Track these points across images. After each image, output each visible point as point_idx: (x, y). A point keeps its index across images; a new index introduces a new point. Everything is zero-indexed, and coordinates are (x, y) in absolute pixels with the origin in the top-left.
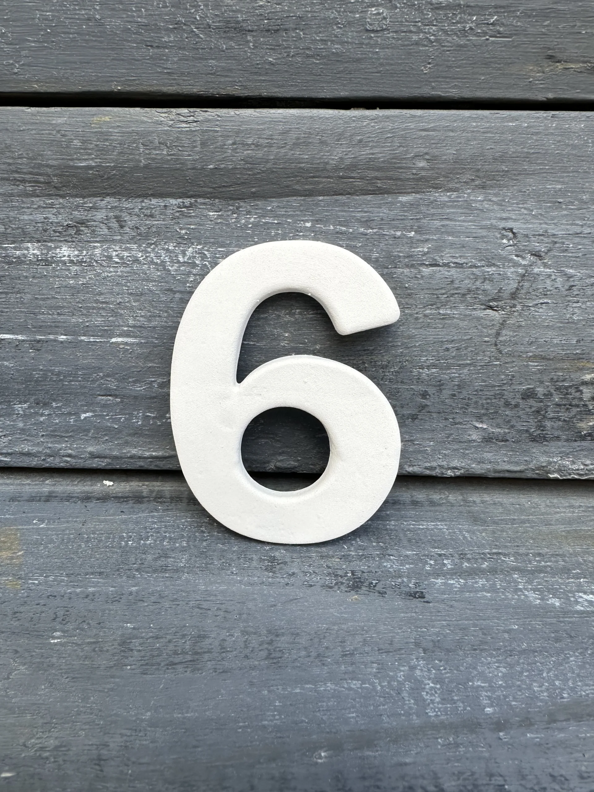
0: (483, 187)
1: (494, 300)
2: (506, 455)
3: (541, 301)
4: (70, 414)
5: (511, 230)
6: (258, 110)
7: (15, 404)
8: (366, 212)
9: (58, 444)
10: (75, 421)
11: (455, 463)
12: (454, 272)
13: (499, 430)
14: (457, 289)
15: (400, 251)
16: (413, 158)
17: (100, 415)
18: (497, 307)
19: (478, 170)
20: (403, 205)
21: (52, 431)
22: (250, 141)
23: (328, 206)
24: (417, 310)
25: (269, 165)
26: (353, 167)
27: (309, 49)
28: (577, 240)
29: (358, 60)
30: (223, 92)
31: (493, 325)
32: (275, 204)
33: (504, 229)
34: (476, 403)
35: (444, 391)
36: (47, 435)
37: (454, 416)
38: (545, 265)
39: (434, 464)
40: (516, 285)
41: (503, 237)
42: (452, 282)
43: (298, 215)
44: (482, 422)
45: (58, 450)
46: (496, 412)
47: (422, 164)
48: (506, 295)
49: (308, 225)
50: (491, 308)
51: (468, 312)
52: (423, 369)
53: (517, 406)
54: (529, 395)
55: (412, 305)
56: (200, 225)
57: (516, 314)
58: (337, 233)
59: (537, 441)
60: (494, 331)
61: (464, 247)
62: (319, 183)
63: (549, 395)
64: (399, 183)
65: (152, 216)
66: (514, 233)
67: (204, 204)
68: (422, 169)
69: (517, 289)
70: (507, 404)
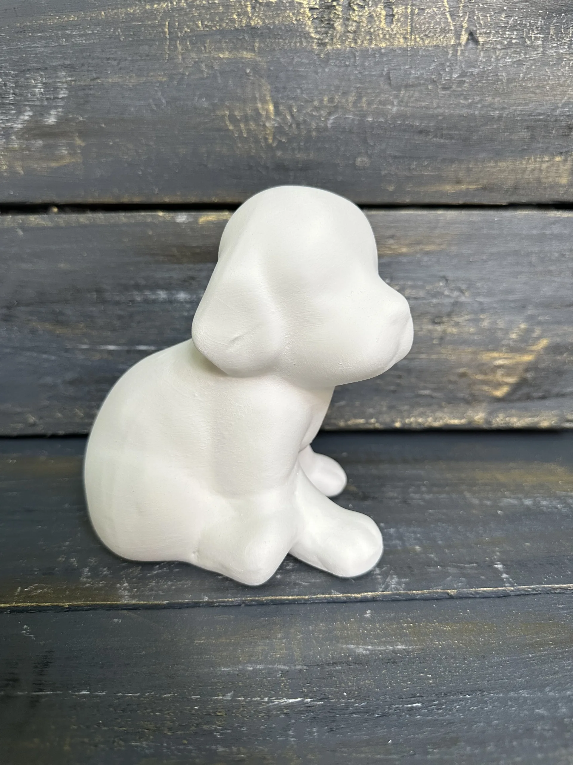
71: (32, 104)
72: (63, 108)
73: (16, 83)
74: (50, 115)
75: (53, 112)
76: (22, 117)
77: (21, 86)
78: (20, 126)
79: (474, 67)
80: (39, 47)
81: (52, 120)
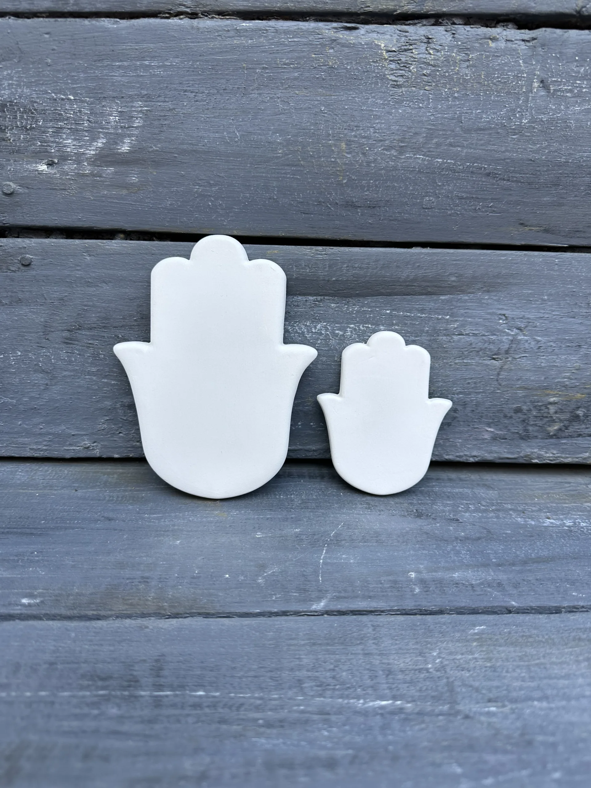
0: (488, 291)
1: (495, 354)
2: (505, 448)
3: (523, 355)
5: (504, 315)
6: (362, 248)
8: (421, 305)
11: (475, 453)
12: (472, 339)
13: (501, 432)
14: (474, 348)
15: (441, 326)
16: (448, 275)
18: (497, 358)
19: (485, 282)
20: (443, 301)
22: (356, 266)
23: (400, 301)
24: (451, 360)
25: (367, 279)
26: (415, 280)
27: (391, 216)
28: (541, 321)
29: (418, 223)
30: (342, 238)
31: (495, 369)
32: (370, 300)
33: (500, 314)
34: (487, 415)
35: (467, 409)
37: (473, 423)
38: (524, 335)
39: (462, 454)
40: (508, 346)
41: (500, 319)
42: (471, 344)
43: (382, 306)
44: (490, 427)
46: (499, 421)
47: (453, 279)
48: (502, 351)
49: (388, 312)
50: (494, 359)
51: (480, 362)
52: (454, 395)
53: (511, 417)
54: (518, 410)
55: (447, 357)
56: (326, 311)
57: (509, 362)
58: (405, 316)
59: (524, 439)
60: (496, 372)
61: (477, 324)
62: (396, 288)
63: (530, 410)
64: (441, 289)
65: (298, 306)
66: (506, 317)
67: (329, 299)
68: (454, 281)
69: (509, 348)
70: (505, 416)
71: (106, 131)
72: (137, 137)
73: (91, 109)
74: (124, 143)
75: (127, 140)
76: (95, 144)
77: (96, 113)
78: (92, 152)
79: (545, 114)
80: (117, 77)
81: (125, 148)
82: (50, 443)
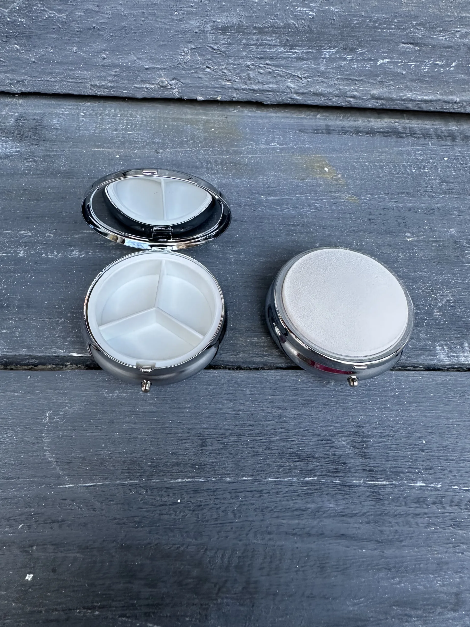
4: (370, 60)
7: (325, 49)
9: (348, 86)
10: (371, 67)
17: (394, 62)
21: (347, 75)
36: (342, 78)
45: (346, 92)
82: (116, 78)
